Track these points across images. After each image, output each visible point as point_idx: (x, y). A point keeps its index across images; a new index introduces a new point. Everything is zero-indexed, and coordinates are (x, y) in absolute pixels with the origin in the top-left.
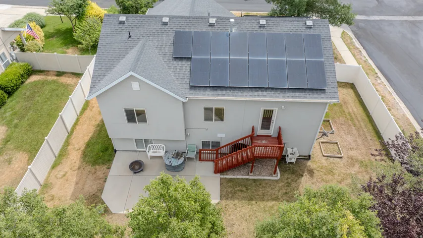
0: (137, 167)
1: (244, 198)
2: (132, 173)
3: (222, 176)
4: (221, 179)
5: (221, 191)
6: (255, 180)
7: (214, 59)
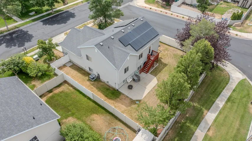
0: (131, 87)
1: (159, 73)
2: (131, 90)
3: (149, 73)
4: (150, 73)
5: (153, 75)
6: (156, 68)
7: (134, 40)
